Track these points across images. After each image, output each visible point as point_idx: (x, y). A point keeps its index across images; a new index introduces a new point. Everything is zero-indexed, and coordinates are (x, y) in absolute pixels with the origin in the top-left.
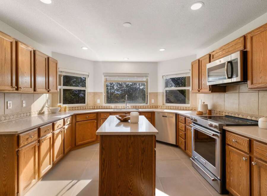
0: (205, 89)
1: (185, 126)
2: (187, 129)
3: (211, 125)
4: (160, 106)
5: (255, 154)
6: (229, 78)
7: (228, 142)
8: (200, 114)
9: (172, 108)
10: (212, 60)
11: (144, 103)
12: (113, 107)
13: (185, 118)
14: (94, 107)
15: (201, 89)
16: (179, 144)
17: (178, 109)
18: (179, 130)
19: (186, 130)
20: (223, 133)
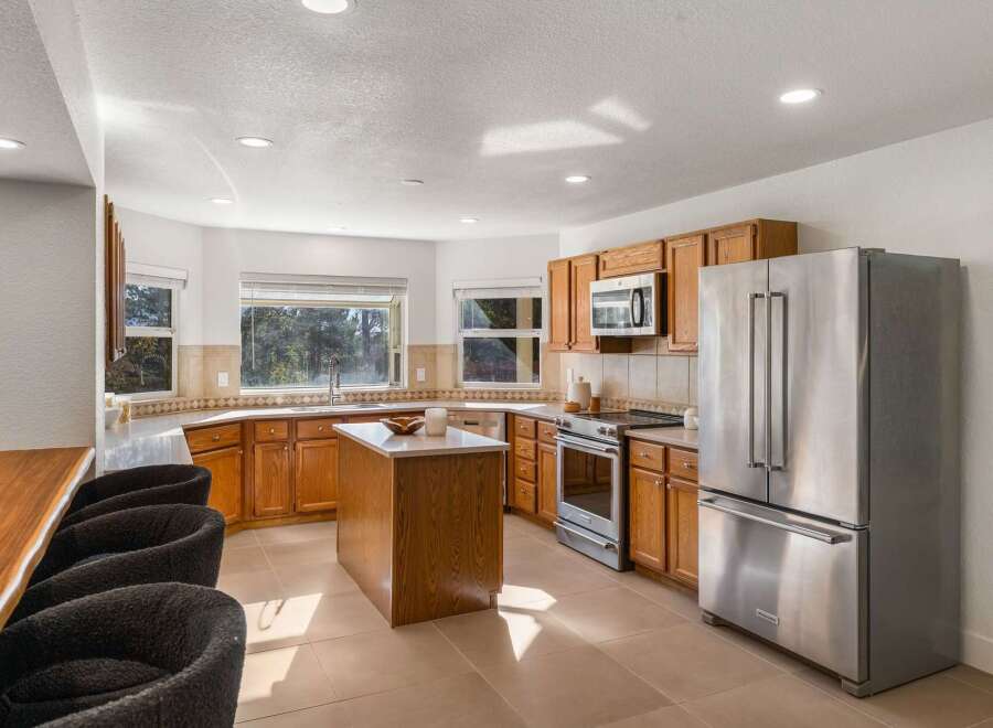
0: (584, 342)
1: (536, 445)
2: (542, 452)
3: (602, 431)
4: (444, 392)
5: (671, 471)
6: (636, 325)
7: (633, 461)
8: (575, 409)
9: (486, 395)
10: (602, 274)
11: (384, 380)
12: (279, 401)
13: (536, 423)
14: (206, 400)
15: (576, 341)
16: (517, 500)
17: (506, 398)
18: (517, 459)
19: (539, 455)
20: (626, 442)
